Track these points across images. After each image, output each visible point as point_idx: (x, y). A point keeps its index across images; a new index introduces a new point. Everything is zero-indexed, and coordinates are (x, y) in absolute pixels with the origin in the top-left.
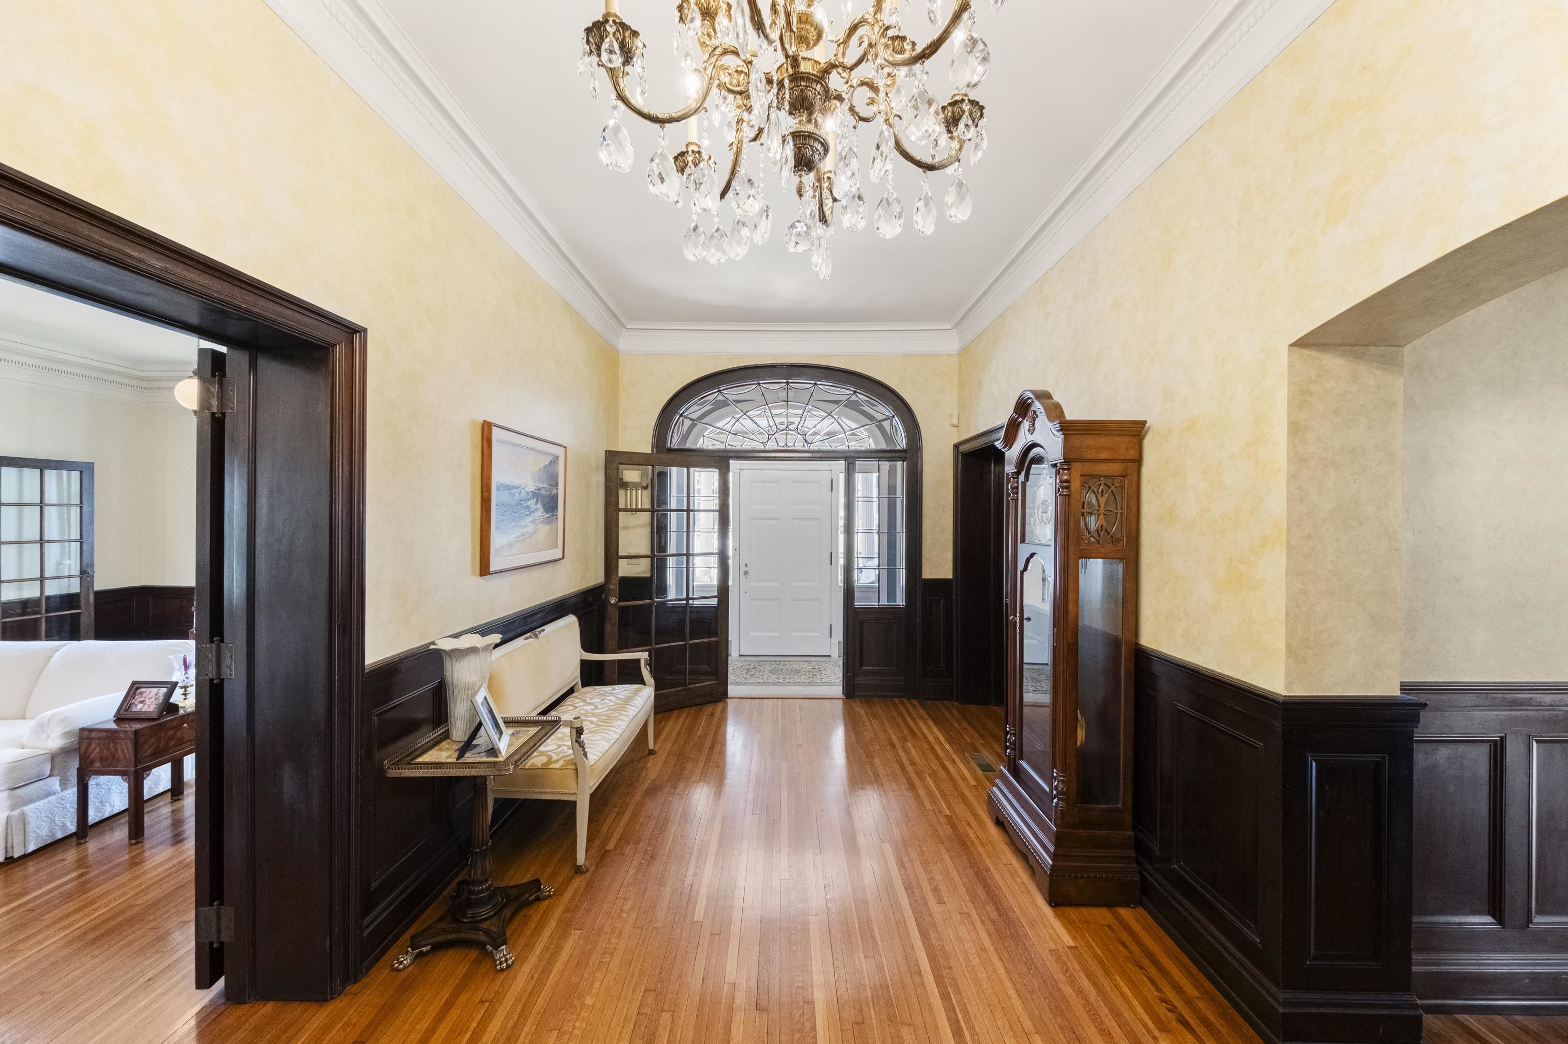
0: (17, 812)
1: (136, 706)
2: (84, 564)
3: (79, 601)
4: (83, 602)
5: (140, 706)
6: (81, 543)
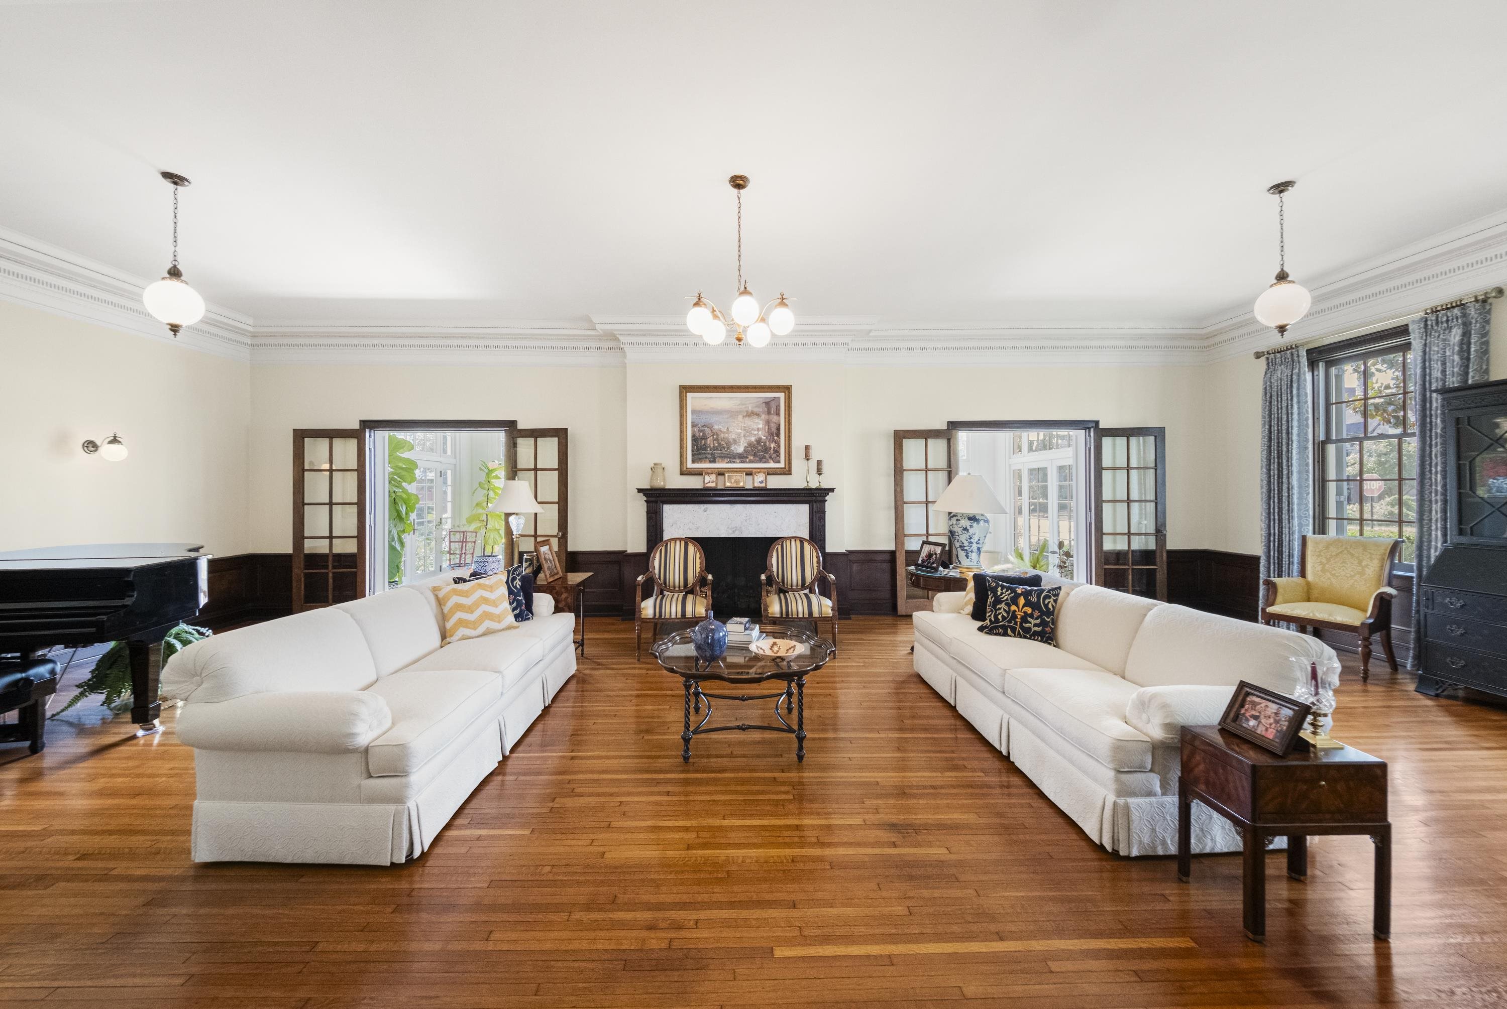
0: (1121, 801)
1: (1247, 720)
2: (1159, 523)
3: (1155, 558)
4: (1158, 560)
5: (1252, 723)
6: (1156, 503)
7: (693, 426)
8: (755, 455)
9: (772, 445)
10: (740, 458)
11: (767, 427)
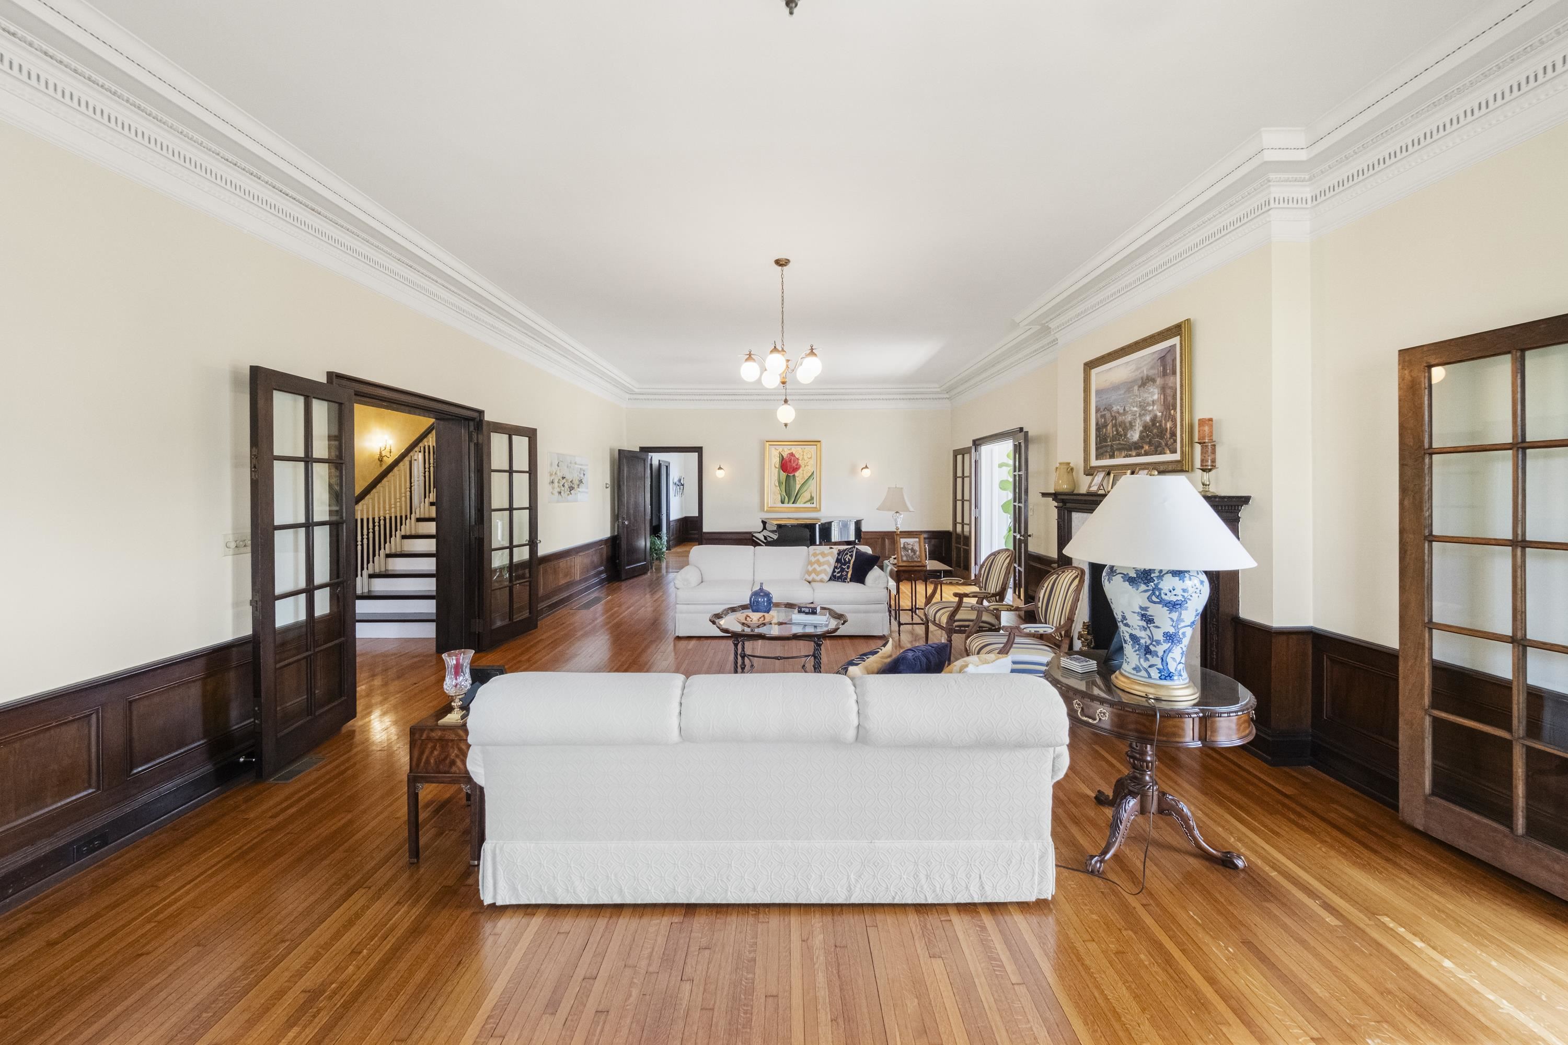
7: (1097, 410)
8: (1150, 443)
9: (1169, 425)
10: (1136, 448)
11: (1162, 397)
